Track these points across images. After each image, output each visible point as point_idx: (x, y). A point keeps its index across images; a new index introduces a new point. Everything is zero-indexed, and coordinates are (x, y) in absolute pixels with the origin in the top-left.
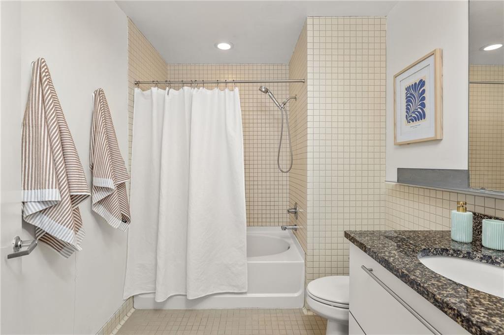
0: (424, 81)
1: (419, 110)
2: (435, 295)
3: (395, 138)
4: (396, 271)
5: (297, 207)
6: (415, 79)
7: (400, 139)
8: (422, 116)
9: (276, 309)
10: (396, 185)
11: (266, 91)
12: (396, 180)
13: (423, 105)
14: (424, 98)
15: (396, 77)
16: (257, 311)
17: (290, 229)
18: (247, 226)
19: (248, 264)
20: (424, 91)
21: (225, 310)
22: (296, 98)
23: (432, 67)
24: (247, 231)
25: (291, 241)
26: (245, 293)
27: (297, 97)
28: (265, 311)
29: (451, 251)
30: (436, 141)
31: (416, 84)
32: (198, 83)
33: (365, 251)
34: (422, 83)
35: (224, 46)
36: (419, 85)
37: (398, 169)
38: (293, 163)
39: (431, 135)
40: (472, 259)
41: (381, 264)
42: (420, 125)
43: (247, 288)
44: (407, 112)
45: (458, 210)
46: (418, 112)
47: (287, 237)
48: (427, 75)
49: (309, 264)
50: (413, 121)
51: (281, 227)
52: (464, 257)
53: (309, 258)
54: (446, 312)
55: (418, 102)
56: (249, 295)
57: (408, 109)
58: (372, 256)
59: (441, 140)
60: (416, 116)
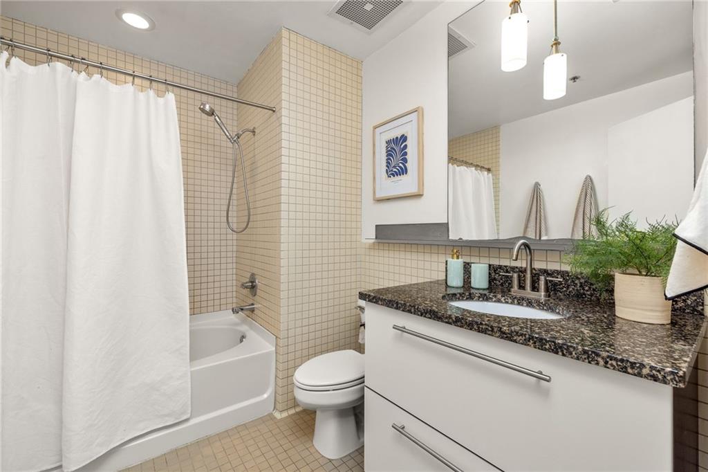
0: (406, 137)
1: (401, 165)
2: (501, 328)
3: (374, 192)
4: (446, 318)
5: (255, 279)
6: (397, 133)
7: (379, 195)
8: (404, 171)
9: (236, 428)
10: (374, 243)
11: (212, 113)
12: (374, 237)
13: (405, 161)
14: (406, 154)
15: (375, 128)
16: (208, 441)
17: (247, 309)
18: (190, 315)
19: (191, 372)
20: (406, 146)
21: (147, 462)
22: (254, 132)
23: (415, 123)
24: (190, 321)
25: (244, 328)
26: (187, 420)
27: (256, 130)
28: (220, 436)
29: (458, 295)
30: (418, 196)
31: (397, 138)
32: (88, 65)
33: (397, 308)
34: (404, 138)
35: (135, 20)
36: (400, 139)
37: (377, 226)
38: (251, 219)
39: (413, 190)
40: (473, 299)
41: (425, 317)
42: (401, 180)
43: (189, 411)
44: (387, 166)
45: (453, 258)
46: (400, 167)
47: (236, 324)
48: (409, 130)
49: (281, 350)
50: (394, 176)
51: (231, 310)
52: (467, 299)
53: (281, 343)
54: (515, 341)
55: (399, 157)
56: (192, 422)
57: (388, 163)
58: (409, 311)
59: (422, 195)
60: (397, 171)
